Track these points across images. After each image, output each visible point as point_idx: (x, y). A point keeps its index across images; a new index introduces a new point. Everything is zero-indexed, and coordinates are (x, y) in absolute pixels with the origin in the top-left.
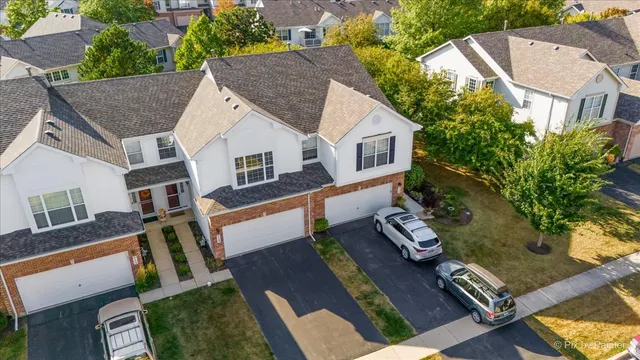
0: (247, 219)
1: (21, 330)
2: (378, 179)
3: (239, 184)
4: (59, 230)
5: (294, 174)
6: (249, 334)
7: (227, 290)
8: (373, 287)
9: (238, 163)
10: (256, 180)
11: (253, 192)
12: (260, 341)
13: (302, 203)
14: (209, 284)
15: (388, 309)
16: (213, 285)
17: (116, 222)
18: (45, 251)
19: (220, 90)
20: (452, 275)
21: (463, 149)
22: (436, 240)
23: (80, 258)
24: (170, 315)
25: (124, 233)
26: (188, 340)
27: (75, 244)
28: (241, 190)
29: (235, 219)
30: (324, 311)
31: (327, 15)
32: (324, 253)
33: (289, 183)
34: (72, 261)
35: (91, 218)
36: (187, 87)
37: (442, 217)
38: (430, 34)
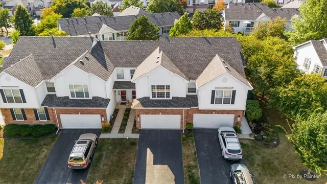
0: (152, 114)
1: (58, 134)
2: (226, 110)
3: (153, 97)
4: (78, 100)
5: (181, 98)
6: (129, 164)
7: (132, 143)
8: (196, 164)
9: (153, 87)
10: (161, 97)
11: (158, 102)
12: (132, 170)
13: (180, 113)
14: (127, 138)
15: (196, 177)
16: (129, 138)
17: (98, 102)
18: (70, 106)
19: (160, 52)
20: (235, 171)
21: (288, 105)
22: (239, 151)
23: (83, 112)
24: (106, 146)
25: (99, 107)
26: (105, 159)
27: (80, 107)
28: (153, 100)
29: (147, 113)
30: (166, 167)
31: (263, 15)
32: (184, 140)
33: (177, 102)
34: (80, 113)
35: (90, 98)
36: (151, 49)
37: (258, 140)
38: (310, 33)
